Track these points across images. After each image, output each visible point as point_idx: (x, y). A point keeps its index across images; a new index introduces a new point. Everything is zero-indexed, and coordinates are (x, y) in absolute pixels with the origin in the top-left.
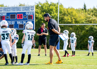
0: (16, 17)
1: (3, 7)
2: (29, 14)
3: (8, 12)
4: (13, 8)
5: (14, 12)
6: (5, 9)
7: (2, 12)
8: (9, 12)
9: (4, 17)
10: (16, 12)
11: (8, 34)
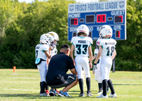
0: (96, 19)
1: (74, 5)
2: (117, 14)
3: (82, 12)
4: (91, 5)
5: (92, 11)
6: (78, 7)
7: (74, 12)
8: (84, 12)
9: (76, 20)
10: (95, 11)
11: (87, 46)
